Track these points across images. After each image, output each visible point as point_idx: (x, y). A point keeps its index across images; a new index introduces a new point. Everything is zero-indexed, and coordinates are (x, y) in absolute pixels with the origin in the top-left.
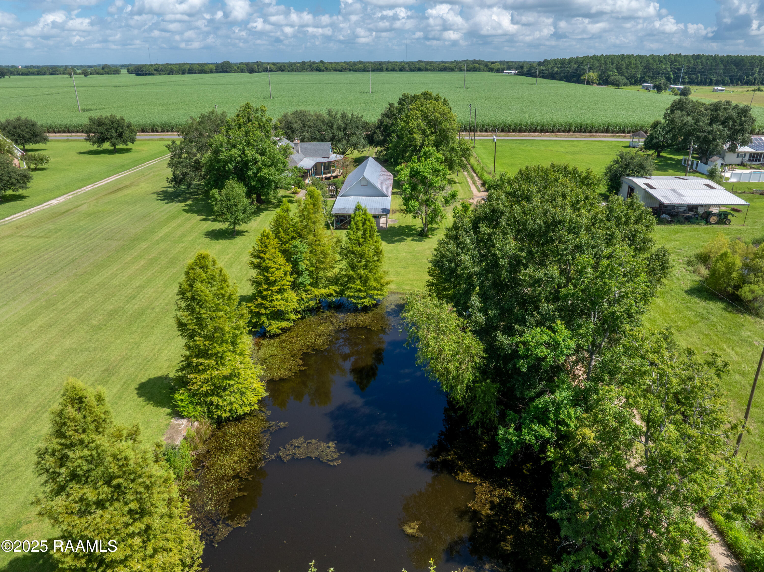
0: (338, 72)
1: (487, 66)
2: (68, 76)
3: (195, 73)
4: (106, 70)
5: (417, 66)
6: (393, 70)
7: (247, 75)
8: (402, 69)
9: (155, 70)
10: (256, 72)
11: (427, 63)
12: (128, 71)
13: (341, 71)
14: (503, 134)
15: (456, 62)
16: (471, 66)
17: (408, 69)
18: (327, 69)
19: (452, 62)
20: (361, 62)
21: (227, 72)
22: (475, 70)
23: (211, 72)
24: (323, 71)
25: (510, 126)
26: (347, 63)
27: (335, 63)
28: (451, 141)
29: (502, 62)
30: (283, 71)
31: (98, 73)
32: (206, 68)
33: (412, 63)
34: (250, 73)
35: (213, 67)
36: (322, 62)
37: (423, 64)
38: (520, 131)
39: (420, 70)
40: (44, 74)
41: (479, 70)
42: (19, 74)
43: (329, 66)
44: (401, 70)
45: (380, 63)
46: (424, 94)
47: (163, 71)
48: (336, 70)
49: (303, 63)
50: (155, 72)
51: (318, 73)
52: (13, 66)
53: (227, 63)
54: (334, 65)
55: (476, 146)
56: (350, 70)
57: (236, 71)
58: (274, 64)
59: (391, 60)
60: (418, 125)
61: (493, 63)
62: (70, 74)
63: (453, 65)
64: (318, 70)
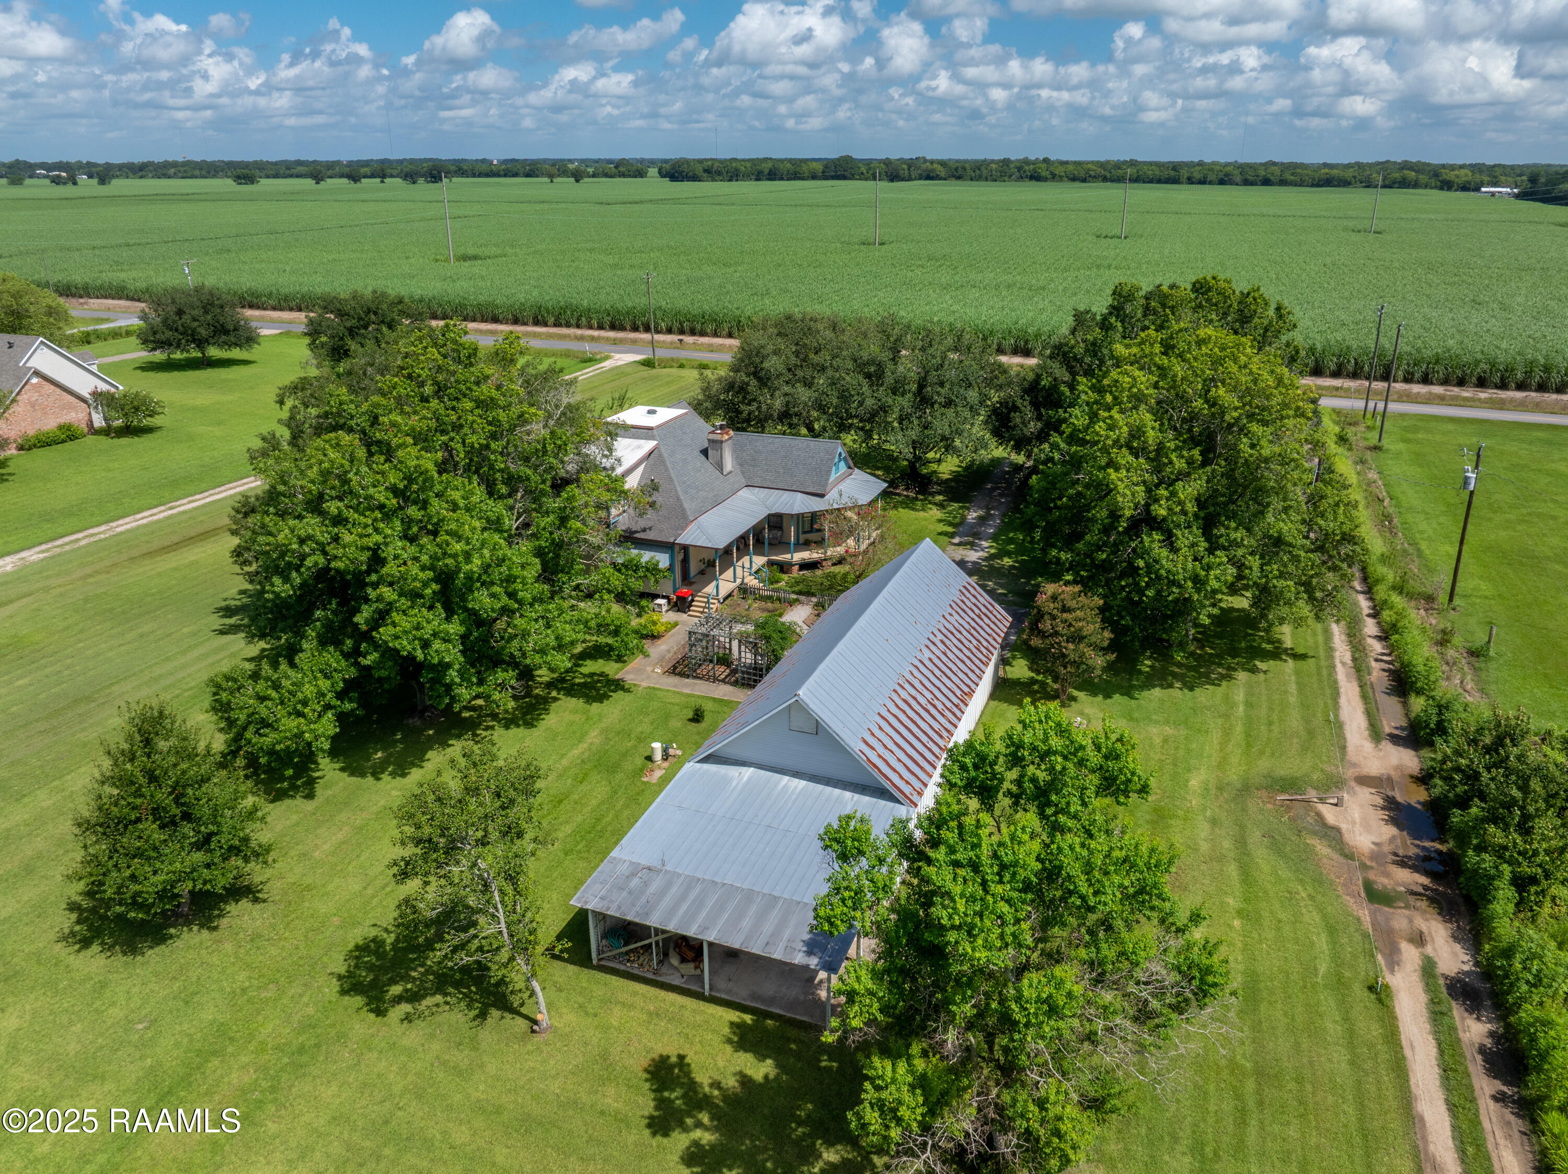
0: (1077, 184)
1: (1436, 175)
2: (546, 180)
3: (782, 179)
4: (622, 169)
5: (1262, 173)
6: (1202, 182)
7: (884, 184)
8: (1224, 180)
9: (706, 171)
10: (903, 180)
11: (1286, 167)
12: (660, 172)
13: (1084, 180)
14: (1483, 395)
15: (1359, 165)
16: (1397, 175)
17: (1238, 179)
18: (1054, 177)
19: (1348, 166)
20: (1133, 163)
21: (844, 178)
22: (1404, 184)
23: (814, 177)
24: (1045, 179)
25: (1509, 369)
26: (1102, 165)
27: (1075, 163)
28: (1276, 503)
29: (1477, 168)
30: (959, 178)
31: (606, 175)
32: (804, 168)
33: (1250, 166)
34: (892, 180)
35: (819, 167)
36: (1046, 160)
37: (1276, 170)
38: (1542, 387)
39: (1266, 182)
40: (516, 175)
41: (1416, 185)
42: (474, 176)
43: (1059, 171)
44: (1222, 182)
45: (1176, 167)
46: (1200, 288)
47: (719, 173)
48: (1074, 179)
49: (1006, 162)
50: (705, 175)
51: (1033, 183)
52: (484, 161)
53: (847, 160)
54: (1071, 167)
55: (1385, 443)
56: (1105, 179)
57: (862, 177)
58: (943, 163)
59: (1208, 160)
60: (1137, 433)
61: (1452, 167)
62: (551, 176)
63: (1349, 174)
64: (1036, 177)
